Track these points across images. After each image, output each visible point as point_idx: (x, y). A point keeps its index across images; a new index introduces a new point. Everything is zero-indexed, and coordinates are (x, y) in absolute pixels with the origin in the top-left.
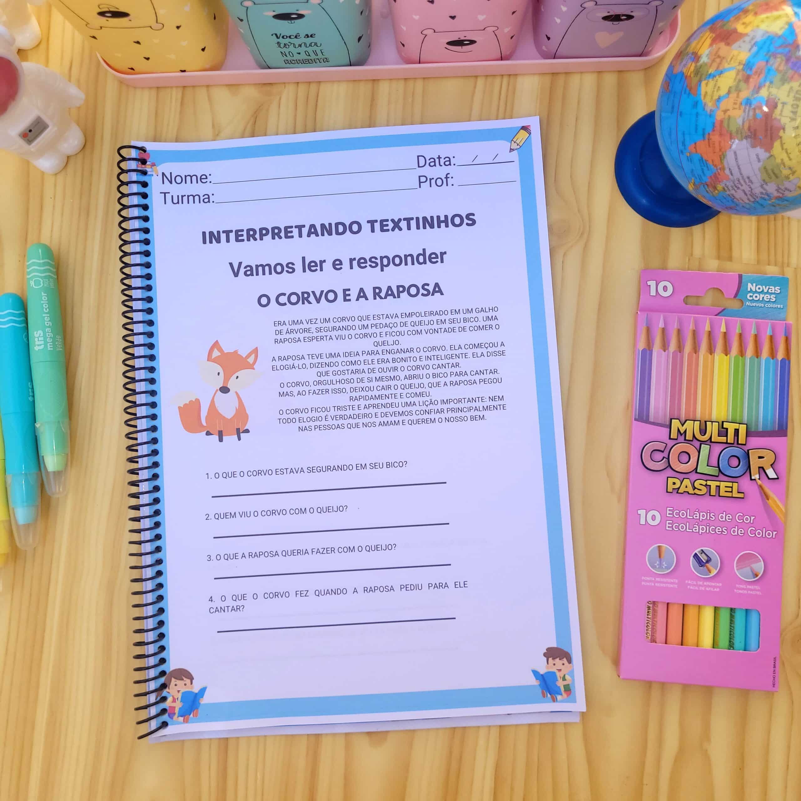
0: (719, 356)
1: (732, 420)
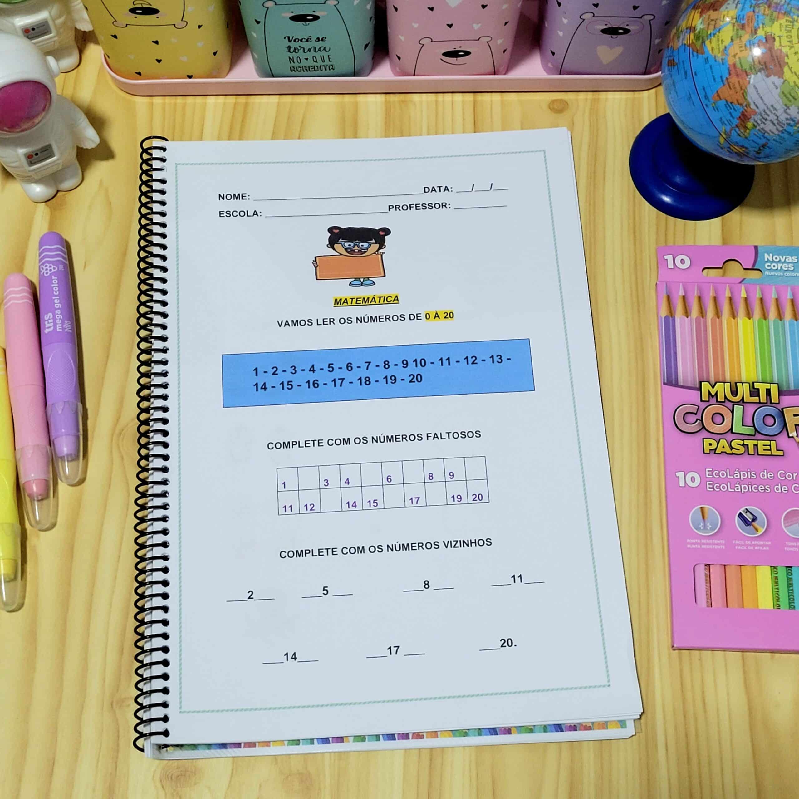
0: (742, 320)
1: (762, 380)
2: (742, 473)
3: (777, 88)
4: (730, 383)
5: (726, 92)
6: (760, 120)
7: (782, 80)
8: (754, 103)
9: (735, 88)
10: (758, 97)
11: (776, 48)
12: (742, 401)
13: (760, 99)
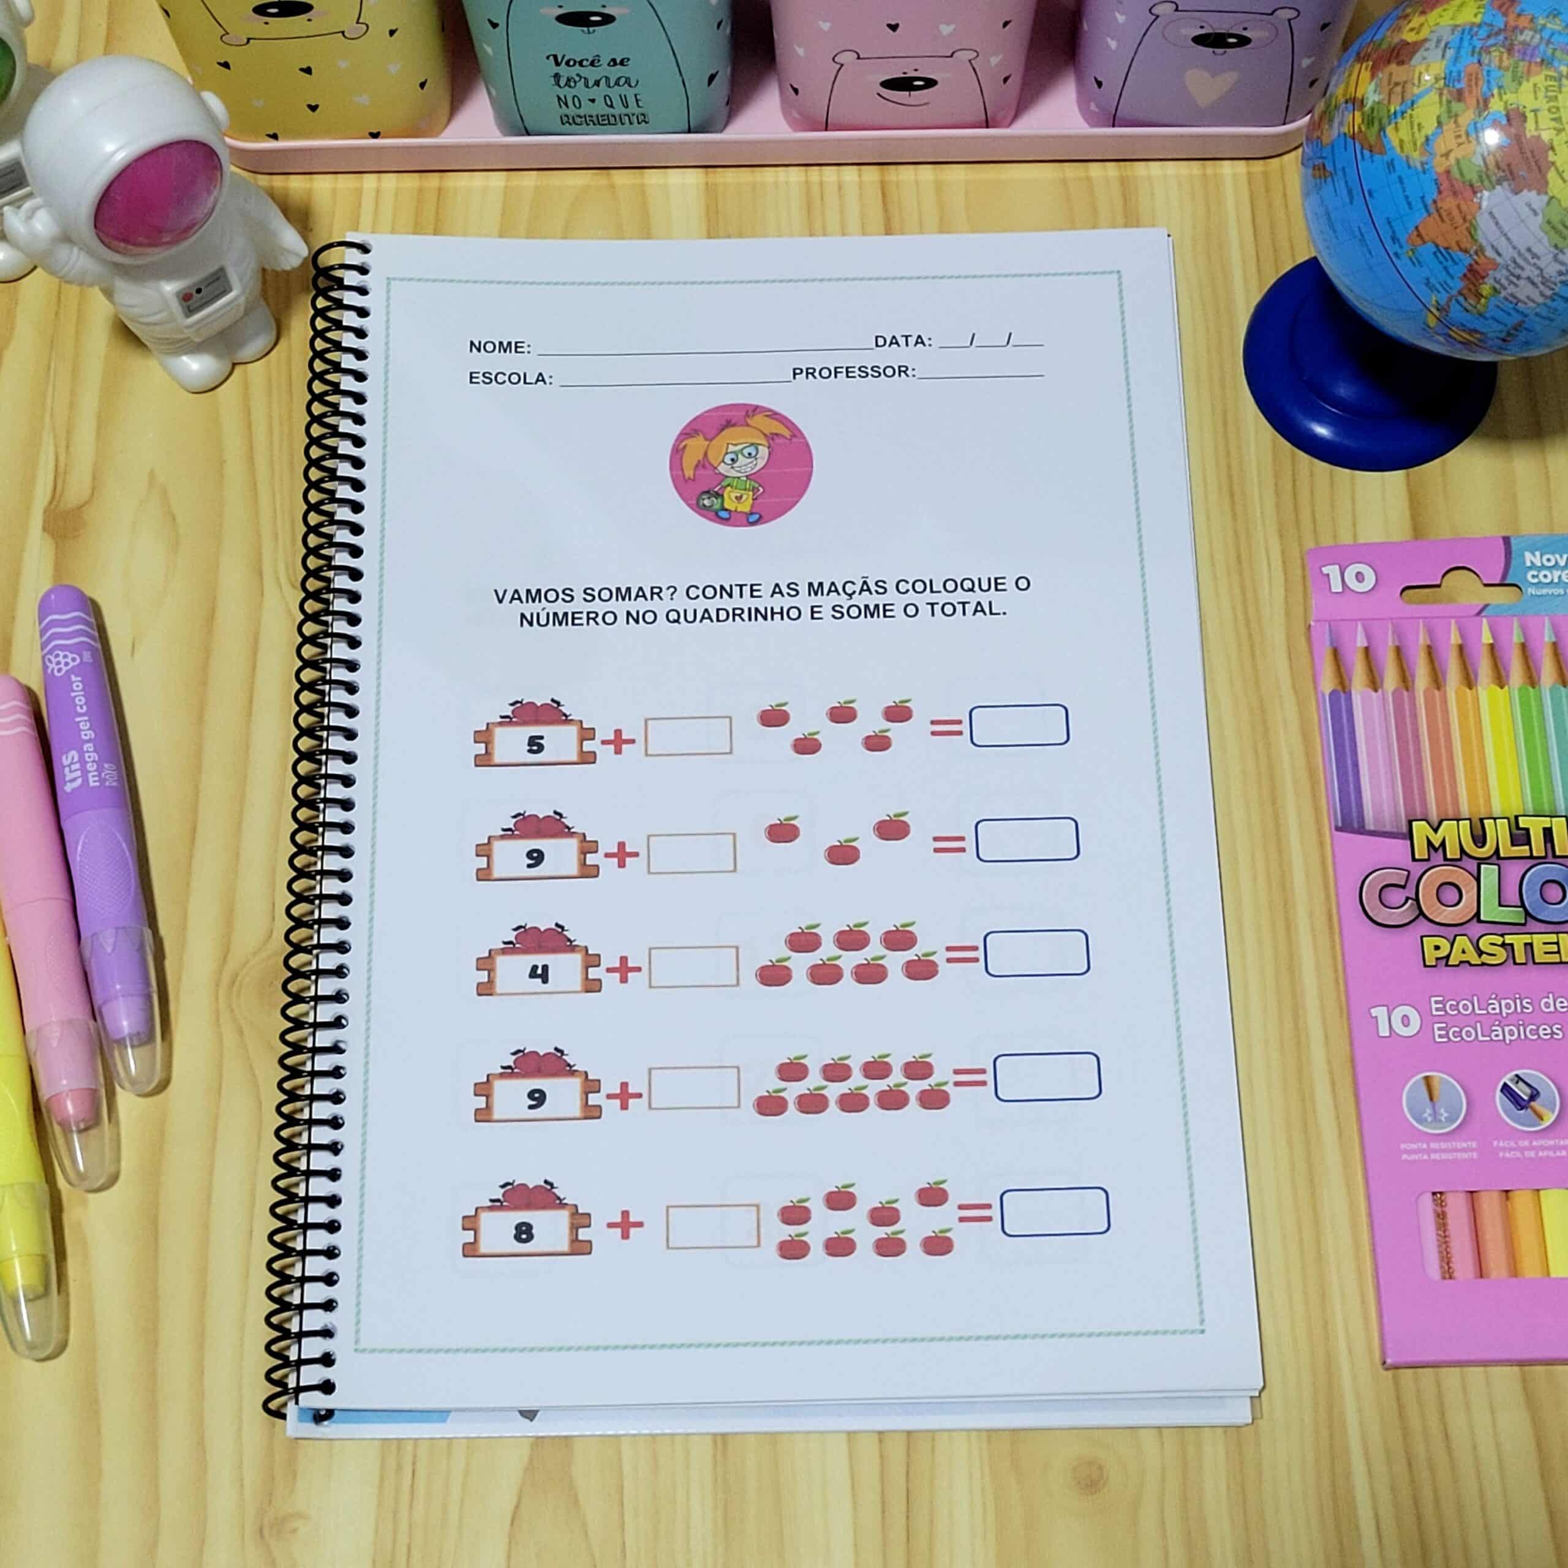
0: (1487, 691)
1: (1534, 811)
2: (1503, 1003)
3: (1535, 213)
4: (1469, 819)
5: (1432, 228)
6: (1507, 278)
7: (1545, 198)
8: (1493, 246)
9: (1452, 219)
10: (1498, 232)
11: (1528, 135)
12: (1495, 857)
13: (1503, 239)
